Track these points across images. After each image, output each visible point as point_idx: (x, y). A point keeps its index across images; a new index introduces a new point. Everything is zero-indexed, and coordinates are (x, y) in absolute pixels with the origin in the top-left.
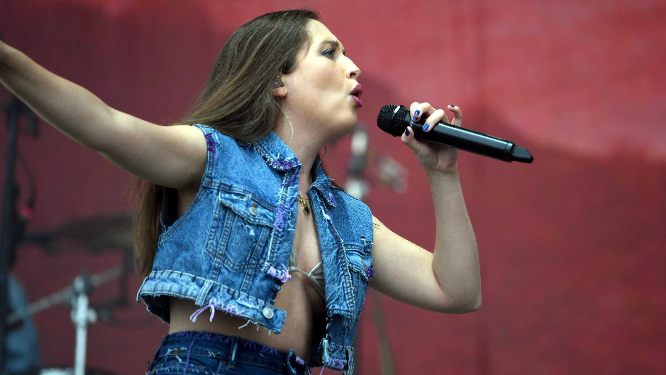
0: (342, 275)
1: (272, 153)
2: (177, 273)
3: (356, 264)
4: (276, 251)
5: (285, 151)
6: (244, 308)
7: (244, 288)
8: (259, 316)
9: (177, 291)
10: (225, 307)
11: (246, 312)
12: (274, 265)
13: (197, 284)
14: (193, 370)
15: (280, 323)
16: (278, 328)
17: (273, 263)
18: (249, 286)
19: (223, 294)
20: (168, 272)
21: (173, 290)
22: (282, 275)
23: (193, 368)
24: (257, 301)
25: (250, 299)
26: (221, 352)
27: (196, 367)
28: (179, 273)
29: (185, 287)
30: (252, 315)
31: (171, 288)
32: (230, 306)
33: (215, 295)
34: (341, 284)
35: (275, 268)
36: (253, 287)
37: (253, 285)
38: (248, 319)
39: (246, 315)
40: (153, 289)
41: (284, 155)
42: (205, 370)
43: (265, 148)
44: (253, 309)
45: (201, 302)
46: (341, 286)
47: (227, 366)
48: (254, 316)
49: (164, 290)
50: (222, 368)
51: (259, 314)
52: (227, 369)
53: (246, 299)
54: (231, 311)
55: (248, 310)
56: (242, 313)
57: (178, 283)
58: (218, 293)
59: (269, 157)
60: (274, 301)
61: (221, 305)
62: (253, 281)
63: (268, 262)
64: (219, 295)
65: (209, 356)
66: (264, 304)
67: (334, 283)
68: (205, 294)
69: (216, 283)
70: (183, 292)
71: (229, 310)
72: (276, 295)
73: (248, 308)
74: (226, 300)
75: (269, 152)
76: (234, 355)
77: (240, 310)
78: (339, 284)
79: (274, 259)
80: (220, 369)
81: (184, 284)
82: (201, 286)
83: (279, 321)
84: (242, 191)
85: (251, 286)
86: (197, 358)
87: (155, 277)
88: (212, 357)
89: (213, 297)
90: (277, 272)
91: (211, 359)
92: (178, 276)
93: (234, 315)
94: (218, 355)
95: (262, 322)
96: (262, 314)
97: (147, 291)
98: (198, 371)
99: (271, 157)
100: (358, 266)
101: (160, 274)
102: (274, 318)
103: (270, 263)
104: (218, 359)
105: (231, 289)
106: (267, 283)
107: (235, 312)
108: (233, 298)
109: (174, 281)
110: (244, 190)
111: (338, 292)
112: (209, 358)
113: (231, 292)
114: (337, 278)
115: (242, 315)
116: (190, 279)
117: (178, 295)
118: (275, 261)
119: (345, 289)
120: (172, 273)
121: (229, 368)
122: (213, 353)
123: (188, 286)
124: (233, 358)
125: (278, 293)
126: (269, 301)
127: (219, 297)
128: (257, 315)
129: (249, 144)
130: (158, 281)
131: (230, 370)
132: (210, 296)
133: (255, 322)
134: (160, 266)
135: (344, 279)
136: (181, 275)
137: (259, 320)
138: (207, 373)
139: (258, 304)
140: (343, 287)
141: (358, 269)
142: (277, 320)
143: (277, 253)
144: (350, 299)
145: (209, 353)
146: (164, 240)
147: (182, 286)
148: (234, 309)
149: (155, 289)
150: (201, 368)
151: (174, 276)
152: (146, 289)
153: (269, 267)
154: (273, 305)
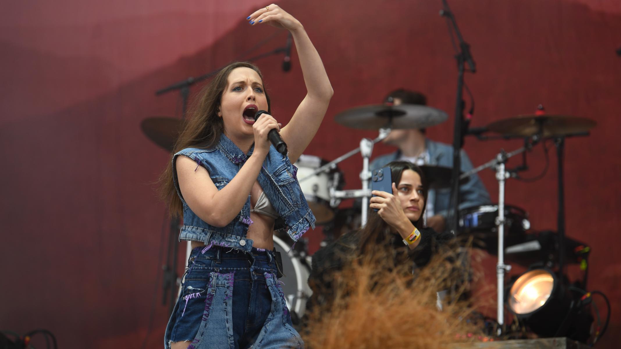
0: (278, 194)
1: (230, 153)
2: (195, 228)
3: (285, 179)
4: (244, 209)
5: (237, 151)
6: (229, 242)
7: (229, 232)
8: (238, 245)
9: (196, 238)
10: (219, 244)
11: (231, 244)
12: (245, 217)
13: (205, 233)
14: (200, 268)
15: (250, 247)
16: (249, 250)
17: (244, 216)
18: (232, 230)
19: (218, 237)
20: (191, 227)
21: (194, 238)
22: (249, 222)
23: (200, 266)
24: (236, 237)
25: (233, 237)
26: (212, 256)
27: (201, 265)
28: (196, 228)
29: (199, 236)
30: (234, 245)
31: (193, 236)
32: (222, 243)
33: (214, 239)
34: (280, 199)
35: (245, 218)
36: (234, 230)
37: (234, 229)
38: (232, 248)
39: (231, 246)
40: (185, 237)
41: (237, 154)
42: (206, 266)
43: (226, 150)
44: (234, 242)
45: (207, 243)
46: (280, 200)
47: (216, 263)
48: (235, 246)
49: (190, 238)
50: (214, 264)
51: (238, 244)
52: (216, 264)
53: (231, 237)
54: (223, 246)
55: (231, 243)
56: (229, 245)
57: (196, 234)
58: (216, 237)
59: (229, 156)
60: (246, 236)
61: (217, 243)
62: (234, 227)
63: (242, 216)
64: (216, 238)
65: (206, 259)
66: (240, 238)
67: (276, 202)
68: (208, 238)
69: (214, 231)
70: (198, 239)
71: (222, 245)
72: (247, 232)
73: (231, 242)
74: (219, 240)
75: (229, 153)
76: (218, 256)
77: (227, 244)
78: (279, 200)
79: (245, 214)
80: (213, 265)
81: (199, 234)
82: (206, 234)
83: (249, 246)
84: (221, 179)
85: (233, 230)
86: (201, 261)
87: (185, 229)
88: (208, 259)
89: (213, 240)
90: (247, 221)
91: (208, 260)
92: (196, 229)
93: (225, 247)
94: (211, 257)
95: (240, 248)
96: (239, 243)
97: (183, 237)
98: (202, 268)
99: (231, 156)
100: (286, 180)
101: (187, 228)
102: (247, 245)
103: (243, 216)
104: (211, 259)
105: (222, 233)
106: (241, 227)
107: (225, 245)
108: (223, 238)
109: (194, 232)
110: (222, 178)
111: (280, 205)
112: (207, 259)
113: (222, 235)
114: (276, 198)
115: (229, 246)
116: (201, 231)
117: (196, 240)
118: (245, 215)
119: (283, 200)
120: (193, 228)
121: (217, 263)
122: (208, 257)
123: (200, 235)
124: (218, 258)
125: (247, 231)
126: (243, 236)
127: (216, 239)
128: (236, 245)
129: (217, 148)
130: (187, 232)
131: (218, 264)
132: (211, 239)
133: (236, 249)
134: (187, 223)
135: (280, 195)
136: (197, 229)
137: (238, 247)
138: (206, 268)
139: (237, 239)
140: (282, 200)
141: (287, 182)
142: (248, 245)
143: (245, 210)
144: (288, 203)
145: (206, 257)
146: (186, 208)
147: (198, 235)
148: (224, 244)
149: (186, 237)
150: (203, 266)
151: (194, 229)
152: (182, 237)
153: (243, 219)
154: (246, 238)
